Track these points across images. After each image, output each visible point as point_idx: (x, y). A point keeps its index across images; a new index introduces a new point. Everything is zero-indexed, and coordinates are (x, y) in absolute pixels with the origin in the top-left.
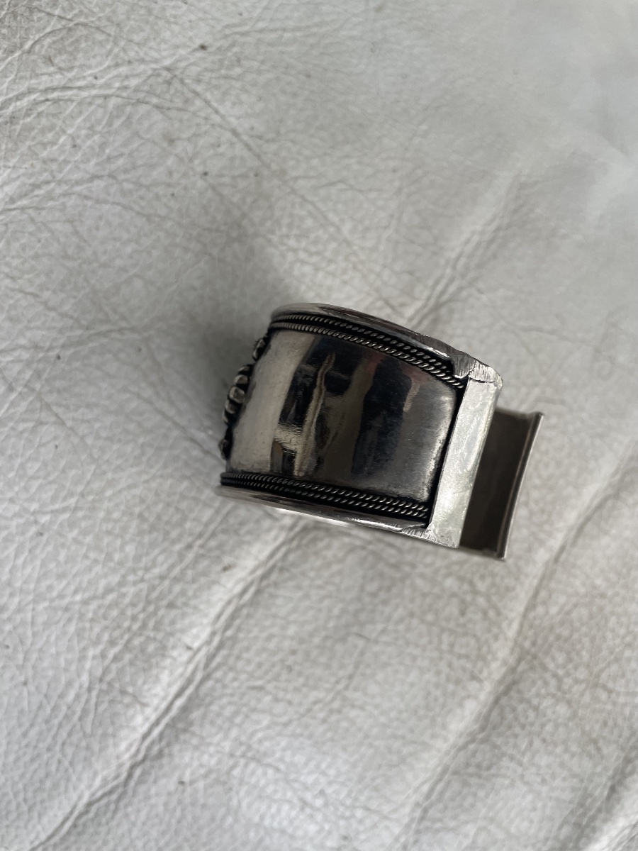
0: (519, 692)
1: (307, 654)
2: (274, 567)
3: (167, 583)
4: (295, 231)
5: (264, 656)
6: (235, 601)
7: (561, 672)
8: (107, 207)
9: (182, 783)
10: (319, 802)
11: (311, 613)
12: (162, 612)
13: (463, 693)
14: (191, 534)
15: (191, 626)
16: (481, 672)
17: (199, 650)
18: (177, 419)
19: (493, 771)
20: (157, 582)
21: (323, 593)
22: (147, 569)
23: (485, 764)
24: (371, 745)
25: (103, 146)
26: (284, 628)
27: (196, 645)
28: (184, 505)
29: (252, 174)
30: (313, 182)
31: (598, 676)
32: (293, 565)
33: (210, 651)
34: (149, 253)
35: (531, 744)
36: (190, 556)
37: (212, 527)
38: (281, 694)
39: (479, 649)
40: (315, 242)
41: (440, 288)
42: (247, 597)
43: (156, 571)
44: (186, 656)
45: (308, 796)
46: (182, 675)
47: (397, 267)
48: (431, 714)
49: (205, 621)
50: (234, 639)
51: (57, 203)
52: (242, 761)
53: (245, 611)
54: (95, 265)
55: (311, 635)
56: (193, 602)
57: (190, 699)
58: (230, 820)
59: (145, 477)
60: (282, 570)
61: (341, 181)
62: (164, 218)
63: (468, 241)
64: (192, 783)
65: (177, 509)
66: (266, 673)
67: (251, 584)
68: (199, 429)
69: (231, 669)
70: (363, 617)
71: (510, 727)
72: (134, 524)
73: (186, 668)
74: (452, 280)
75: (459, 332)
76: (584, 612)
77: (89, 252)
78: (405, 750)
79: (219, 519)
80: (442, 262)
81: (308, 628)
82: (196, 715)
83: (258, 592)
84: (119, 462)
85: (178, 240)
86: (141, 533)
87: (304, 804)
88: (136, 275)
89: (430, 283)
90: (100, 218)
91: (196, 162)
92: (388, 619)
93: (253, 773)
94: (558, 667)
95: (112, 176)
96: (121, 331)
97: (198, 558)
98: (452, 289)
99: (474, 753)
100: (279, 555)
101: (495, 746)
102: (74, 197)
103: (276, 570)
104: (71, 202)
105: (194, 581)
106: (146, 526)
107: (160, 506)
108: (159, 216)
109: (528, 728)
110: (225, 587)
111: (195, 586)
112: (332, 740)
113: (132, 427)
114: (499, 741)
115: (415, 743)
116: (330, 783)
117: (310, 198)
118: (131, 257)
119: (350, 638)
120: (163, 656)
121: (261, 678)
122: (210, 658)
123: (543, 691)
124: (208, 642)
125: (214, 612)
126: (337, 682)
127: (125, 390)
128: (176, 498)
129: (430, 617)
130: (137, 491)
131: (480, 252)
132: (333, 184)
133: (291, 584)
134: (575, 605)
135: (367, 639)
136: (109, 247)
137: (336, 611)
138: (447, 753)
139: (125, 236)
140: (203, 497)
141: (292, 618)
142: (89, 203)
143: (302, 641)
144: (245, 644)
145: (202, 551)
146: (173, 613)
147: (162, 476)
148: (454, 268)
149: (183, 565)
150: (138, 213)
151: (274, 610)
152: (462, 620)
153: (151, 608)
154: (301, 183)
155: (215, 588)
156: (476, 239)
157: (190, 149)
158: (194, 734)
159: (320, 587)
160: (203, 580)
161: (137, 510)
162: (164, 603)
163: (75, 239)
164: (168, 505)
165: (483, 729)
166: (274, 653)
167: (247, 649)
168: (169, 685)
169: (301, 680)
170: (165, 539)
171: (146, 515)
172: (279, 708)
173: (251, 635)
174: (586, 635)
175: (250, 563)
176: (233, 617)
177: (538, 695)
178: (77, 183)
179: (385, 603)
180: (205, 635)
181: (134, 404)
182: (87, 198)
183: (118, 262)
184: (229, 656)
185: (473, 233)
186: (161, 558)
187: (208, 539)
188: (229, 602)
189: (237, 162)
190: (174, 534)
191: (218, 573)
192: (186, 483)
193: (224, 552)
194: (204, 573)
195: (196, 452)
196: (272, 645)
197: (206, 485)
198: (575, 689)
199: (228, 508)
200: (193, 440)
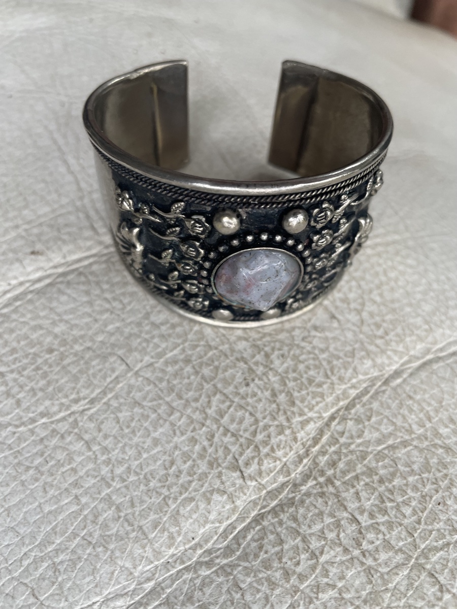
0: (295, 519)
1: (62, 357)
2: (76, 269)
5: (23, 343)
6: (27, 285)
7: (364, 520)
11: (87, 320)
13: (217, 484)
14: (23, 219)
16: (247, 464)
18: (63, 147)
21: (107, 306)
26: (54, 323)
28: (31, 198)
32: (92, 273)
36: (13, 234)
37: (42, 220)
38: (15, 390)
39: (254, 433)
42: (38, 286)
48: (165, 492)
50: (6, 318)
53: (30, 296)
55: (75, 341)
59: (17, 172)
60: (80, 274)
65: (25, 199)
66: (14, 361)
67: (48, 276)
70: (135, 343)
79: (52, 216)
81: (75, 332)
83: (50, 285)
92: (160, 355)
94: (362, 511)
97: (17, 238)
100: (86, 263)
103: (76, 273)
105: (4, 253)
107: (15, 193)
109: (294, 580)
110: (24, 268)
113: (29, 142)
119: (112, 359)
123: (331, 536)
126: (76, 401)
127: (39, 121)
128: (30, 192)
129: (206, 371)
130: (5, 179)
133: (83, 287)
135: (129, 368)
137: (110, 327)
140: (49, 198)
141: (66, 317)
143: (64, 343)
144: (13, 325)
145: (23, 234)
147: (29, 176)
149: (3, 239)
151: (54, 304)
152: (243, 390)
155: (17, 265)
159: (106, 300)
160: (11, 255)
164: (21, 194)
165: (228, 551)
166: (32, 344)
167: (12, 331)
169: (42, 383)
173: (22, 320)
175: (57, 259)
176: (16, 298)
177: (322, 535)
179: (163, 337)
181: (40, 130)
187: (34, 227)
188: (21, 284)
190: (11, 215)
191: (26, 254)
192: (42, 185)
193: (40, 240)
194: (14, 251)
195: (63, 169)
196: (34, 336)
197: (56, 191)
198: (383, 556)
199: (64, 211)
200: (65, 162)
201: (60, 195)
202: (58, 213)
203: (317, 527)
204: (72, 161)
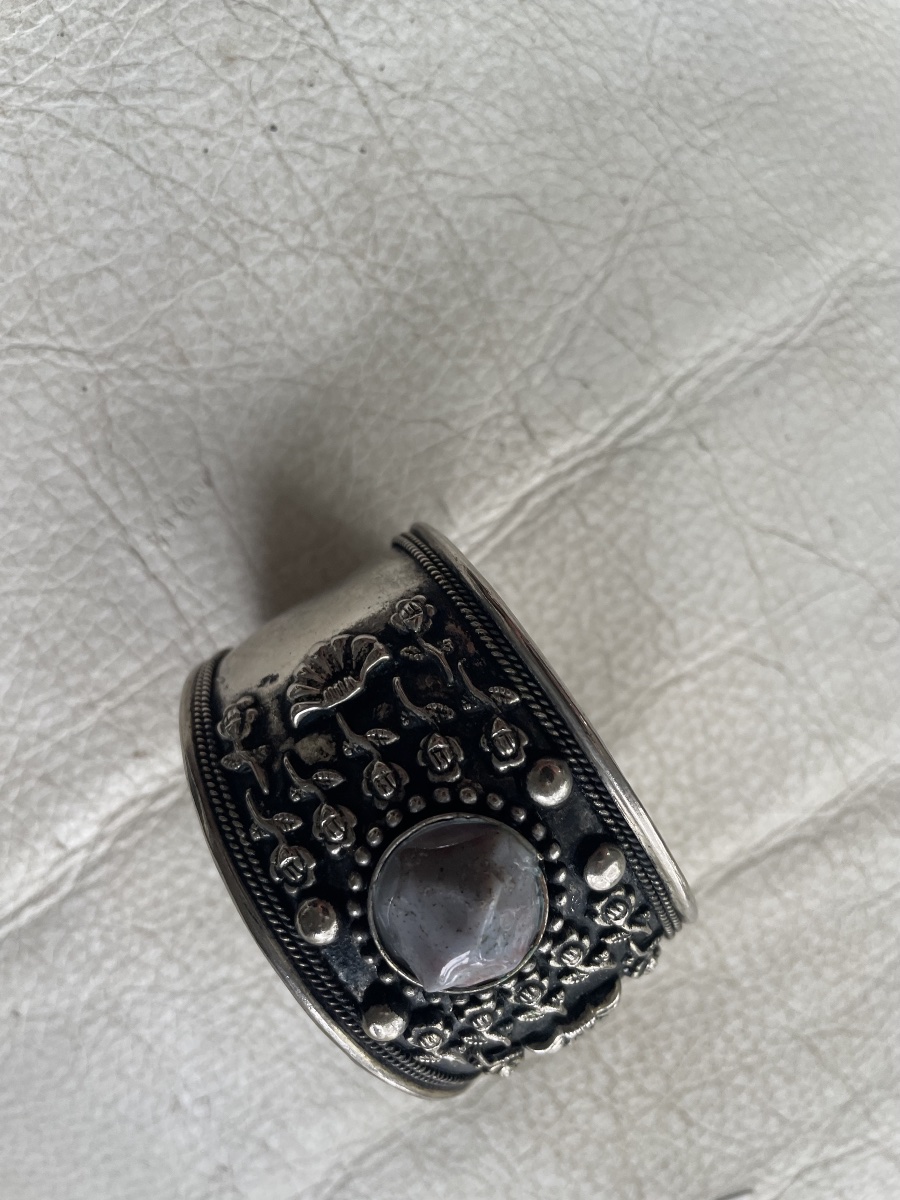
0: (543, 1074)
3: (46, 746)
4: (400, 262)
5: (166, 893)
6: (142, 805)
7: (619, 1070)
8: (90, 145)
9: (16, 1014)
10: (199, 1111)
12: (31, 783)
14: (96, 689)
15: (69, 816)
17: (74, 852)
18: (117, 511)
19: (466, 1165)
20: (32, 740)
22: (22, 718)
23: (456, 1151)
24: (292, 1065)
25: (110, 43)
27: (72, 843)
28: (96, 644)
29: (355, 148)
30: (463, 185)
31: (679, 1096)
33: (92, 859)
34: (140, 238)
35: (536, 1150)
36: (90, 719)
37: (133, 688)
38: (178, 953)
40: (429, 291)
41: (629, 422)
42: (162, 804)
43: (36, 724)
44: (54, 855)
45: (186, 1099)
46: (43, 877)
47: (563, 369)
49: (92, 816)
50: (129, 855)
51: (9, 121)
52: (103, 1021)
53: (154, 822)
54: (47, 236)
56: (78, 785)
57: (48, 912)
58: (71, 1084)
59: (47, 584)
61: (515, 196)
62: (181, 186)
63: (715, 354)
64: (30, 1018)
65: (85, 646)
66: (164, 916)
67: (172, 787)
68: (148, 537)
69: (114, 894)
71: (511, 1117)
72: (17, 648)
73: (51, 869)
74: (655, 415)
75: (636, 504)
76: (692, 997)
77: (41, 213)
78: (339, 1091)
79: (145, 681)
80: (653, 378)
82: (51, 936)
83: (180, 802)
84: (13, 551)
85: (193, 228)
86: (23, 663)
87: (176, 1106)
88: (108, 269)
89: (615, 409)
90: (74, 161)
91: (263, 104)
93: (116, 1039)
94: (617, 1061)
95: (111, 96)
96: (63, 351)
97: (100, 726)
98: (651, 429)
99: (446, 1131)
101: (480, 1134)
102: (38, 117)
104: (33, 124)
105: (86, 756)
106: (33, 656)
107: (61, 634)
108: (173, 181)
110: (131, 779)
111: (87, 764)
112: (237, 1038)
113: (44, 504)
114: (488, 1129)
115: (359, 1086)
116: (221, 1092)
117: (446, 212)
118: (107, 237)
120: (21, 843)
121: (156, 920)
122: (89, 868)
123: (581, 1087)
124: (91, 846)
125: (107, 808)
127: (47, 445)
128: (89, 629)
130: (32, 602)
131: (729, 378)
132: (499, 197)
134: (681, 983)
136: (76, 213)
138: (405, 1116)
139: (108, 201)
140: (129, 641)
142: (62, 133)
144: (143, 867)
145: (108, 718)
146: (47, 791)
147: (73, 591)
148: (670, 394)
149: (75, 729)
150: (138, 168)
153: (18, 773)
154: (439, 181)
155: (115, 777)
156: (734, 352)
157: (259, 78)
158: (42, 961)
160: (99, 759)
161: (25, 629)
162: (39, 772)
163: (24, 187)
164: (73, 636)
166: (181, 894)
167: (145, 875)
168: (22, 885)
169: (211, 945)
170: (56, 684)
171: (38, 640)
172: (171, 970)
173: (155, 858)
174: (682, 1032)
175: (177, 757)
176: (134, 825)
177: (571, 1089)
178: (51, 96)
180: (89, 833)
181: (57, 470)
182: (60, 123)
183: (85, 240)
184: (115, 875)
185: (732, 341)
186: (45, 709)
187: (122, 704)
188: (133, 802)
189: (336, 120)
190: (73, 681)
191: (125, 757)
192: (106, 613)
193: (141, 731)
194: (104, 751)
195: (134, 571)
196: (181, 882)
197: (139, 624)
198: (633, 1101)
199: (164, 668)
200: (134, 552)
201: (148, 633)
202: (156, 672)
203: (566, 1081)
204: (147, 549)
